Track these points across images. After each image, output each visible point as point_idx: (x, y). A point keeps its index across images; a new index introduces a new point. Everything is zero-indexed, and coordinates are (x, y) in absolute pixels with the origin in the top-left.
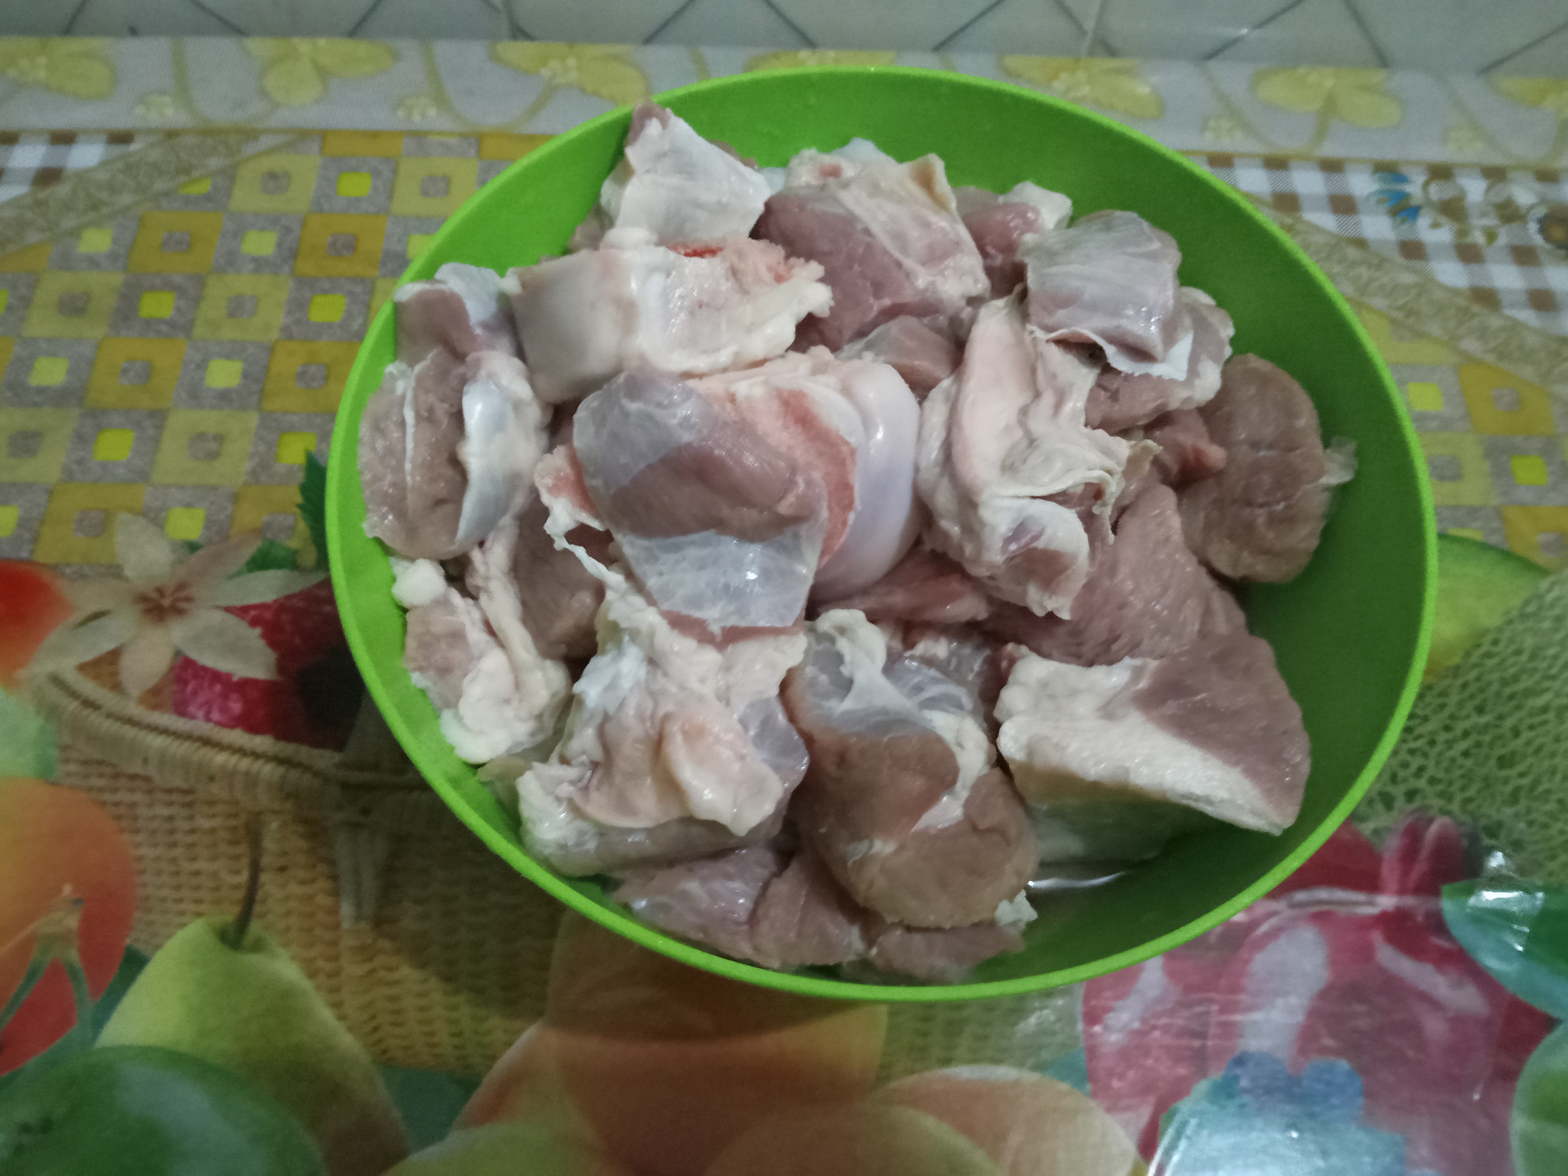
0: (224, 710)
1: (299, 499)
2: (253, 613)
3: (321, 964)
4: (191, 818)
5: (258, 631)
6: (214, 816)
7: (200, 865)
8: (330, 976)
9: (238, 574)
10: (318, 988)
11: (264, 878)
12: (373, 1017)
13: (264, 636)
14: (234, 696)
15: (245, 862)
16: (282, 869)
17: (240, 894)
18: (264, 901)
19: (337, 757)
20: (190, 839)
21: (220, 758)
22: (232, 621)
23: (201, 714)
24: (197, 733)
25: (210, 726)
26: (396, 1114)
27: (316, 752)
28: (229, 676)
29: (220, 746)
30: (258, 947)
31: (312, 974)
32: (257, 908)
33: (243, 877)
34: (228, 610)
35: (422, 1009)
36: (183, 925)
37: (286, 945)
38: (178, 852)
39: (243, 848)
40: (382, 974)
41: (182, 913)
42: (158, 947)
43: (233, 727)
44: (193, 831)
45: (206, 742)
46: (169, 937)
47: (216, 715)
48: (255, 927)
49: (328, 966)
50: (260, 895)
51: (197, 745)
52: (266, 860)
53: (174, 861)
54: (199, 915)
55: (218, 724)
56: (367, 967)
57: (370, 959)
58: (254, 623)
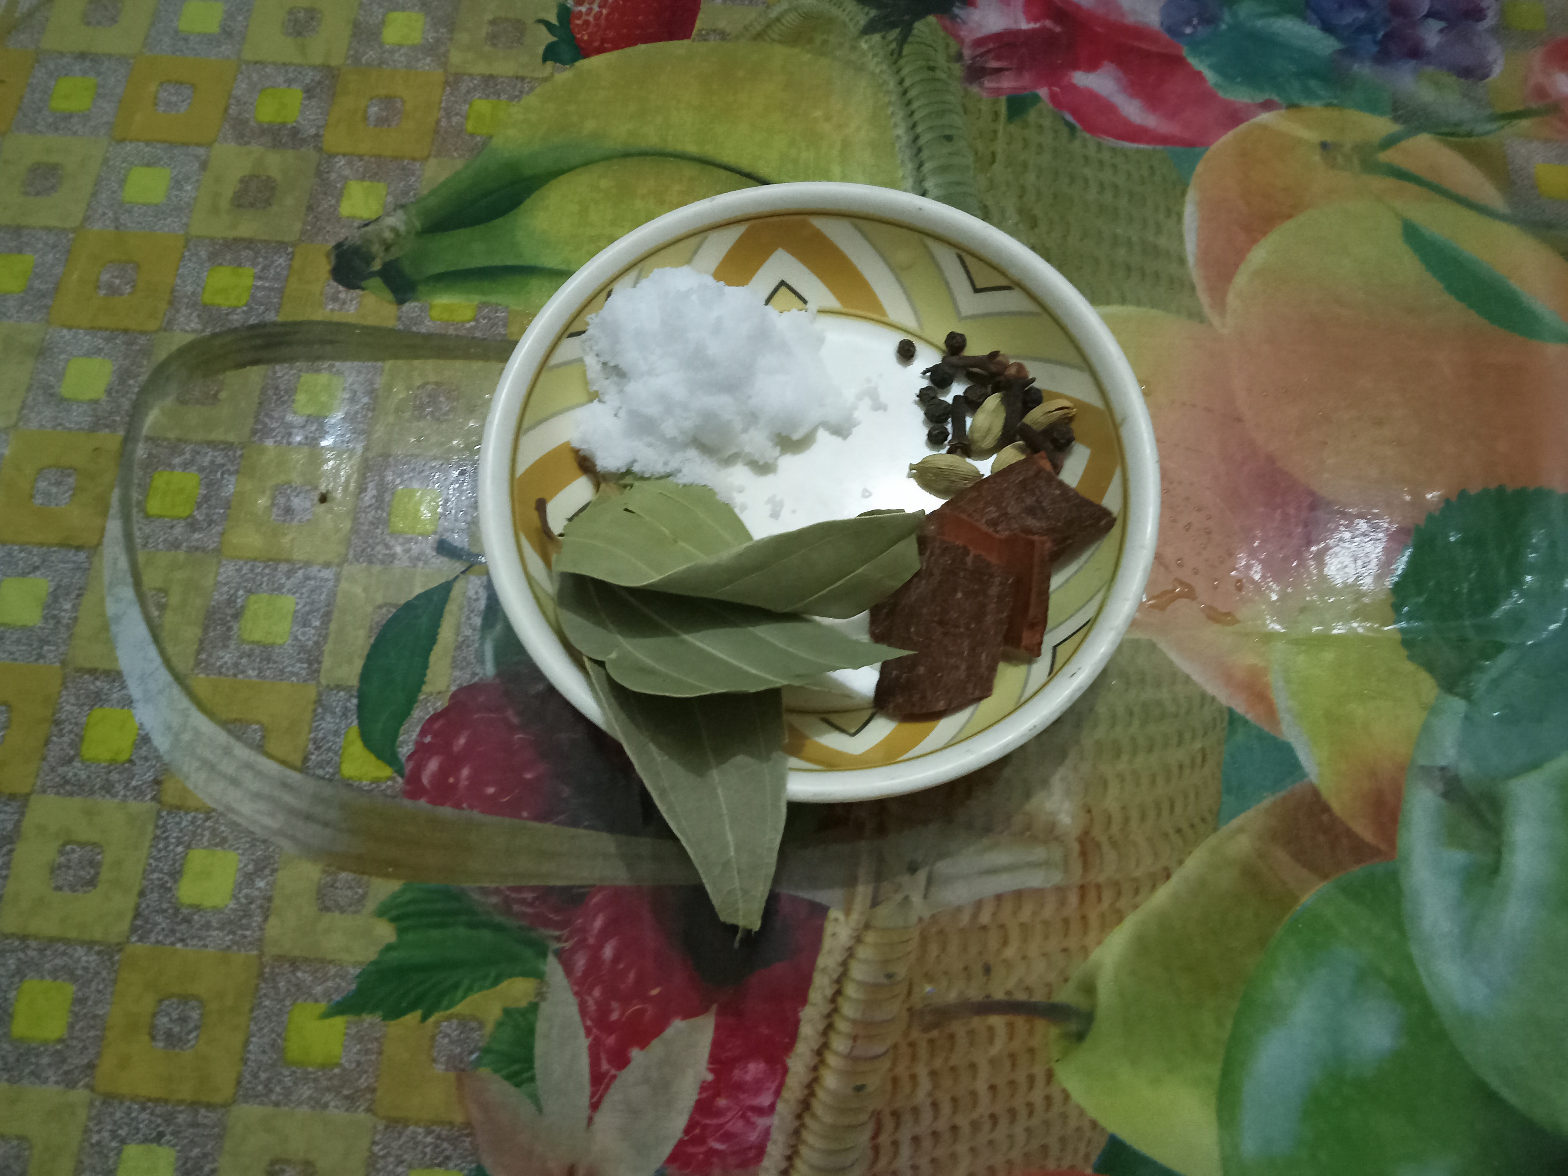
0: (757, 1088)
1: (412, 1018)
2: (605, 1066)
3: (1105, 905)
4: (915, 1110)
5: (635, 1053)
6: (913, 1077)
7: (981, 1086)
8: (1119, 894)
9: (535, 1099)
10: (1136, 907)
11: (999, 995)
12: (1166, 835)
13: (643, 1044)
14: (737, 1074)
15: (976, 1022)
16: (987, 970)
17: (1020, 1022)
18: (1028, 989)
19: (835, 913)
20: (946, 1108)
21: (830, 1080)
22: (614, 1096)
23: (762, 1122)
24: (791, 1124)
25: (780, 1106)
26: (1269, 800)
27: (828, 943)
28: (704, 1087)
29: (811, 1086)
30: (1089, 988)
31: (1119, 917)
32: (1039, 997)
33: (997, 1021)
34: (595, 1106)
35: (1153, 781)
36: (1067, 1096)
37: (1085, 951)
38: (963, 1121)
39: (958, 1028)
40: (1115, 829)
41: (1048, 1099)
42: (1094, 1124)
43: (785, 1070)
44: (935, 1105)
45: (805, 1105)
46: (1082, 1113)
47: (765, 1100)
48: (1066, 995)
49: (1108, 896)
50: (1021, 996)
51: (808, 1120)
52: (975, 994)
53: (975, 1126)
54: (1050, 1076)
55: (778, 1093)
56: (1106, 848)
57: (1098, 845)
58: (621, 1061)
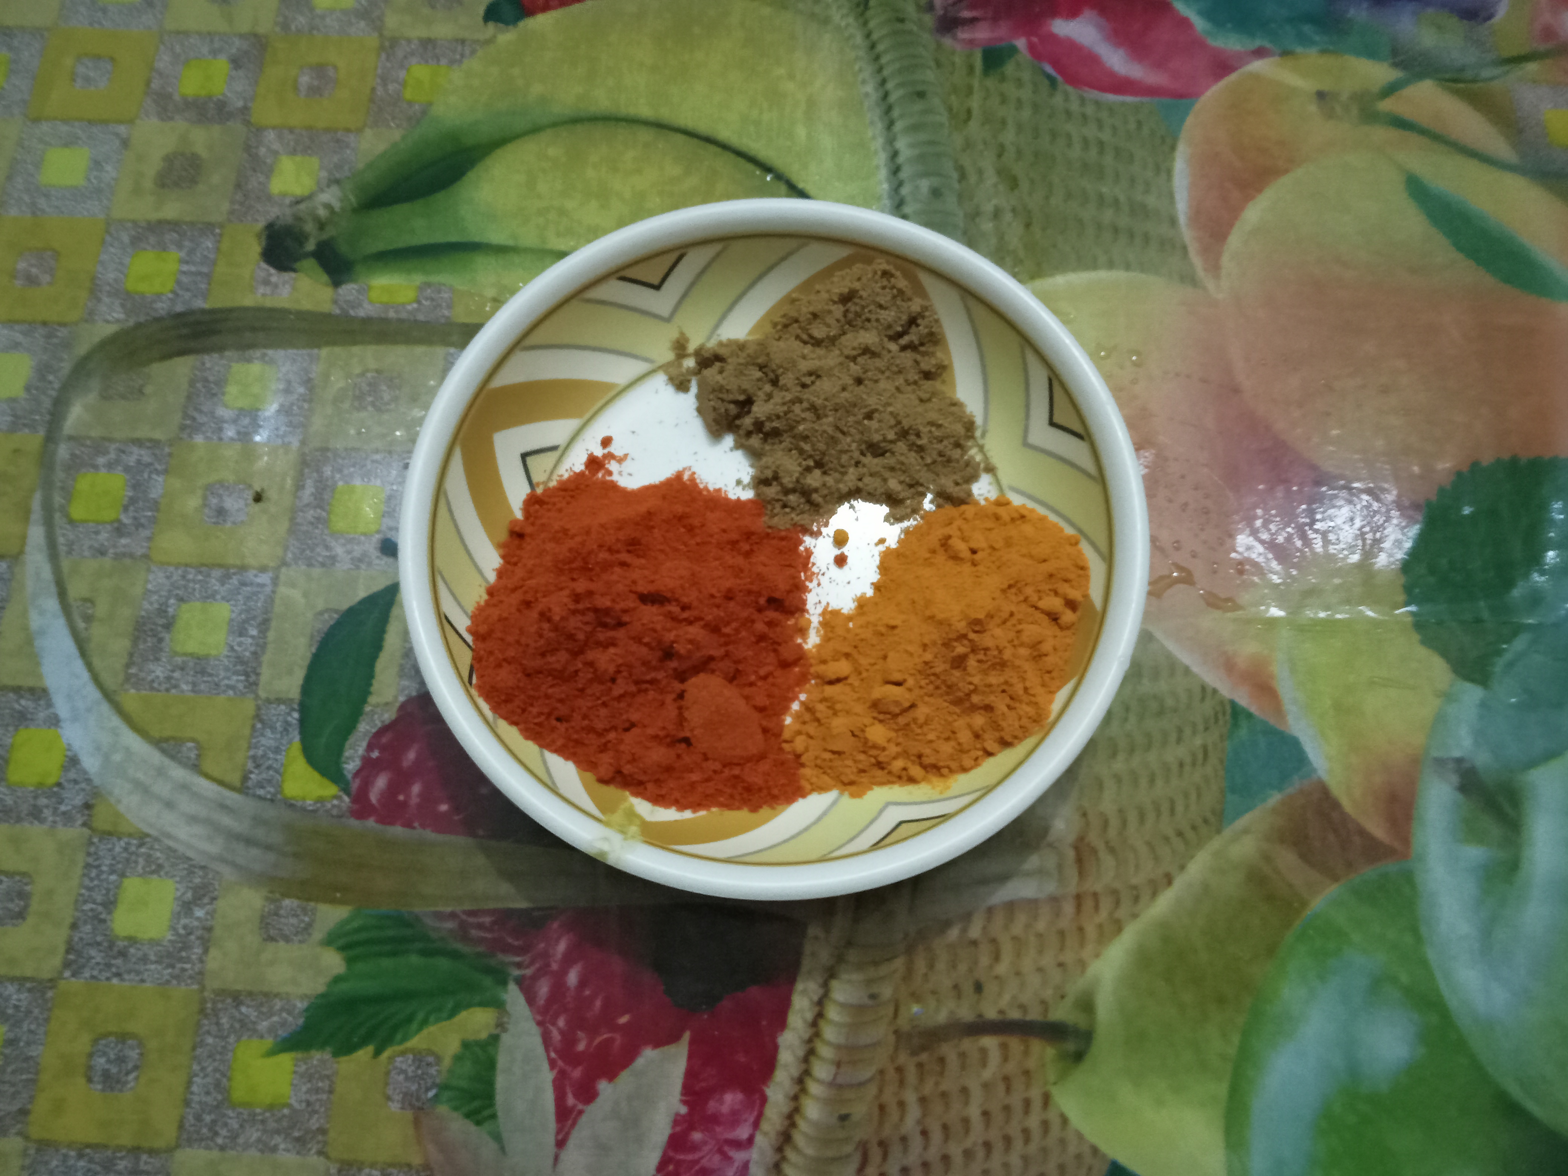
0: (735, 1119)
1: (364, 1054)
2: (571, 1100)
3: (1103, 914)
4: (904, 1139)
5: (603, 1086)
6: (902, 1105)
7: (974, 1112)
8: (1117, 903)
9: (497, 1137)
10: (1135, 916)
11: (991, 1013)
12: (1167, 839)
13: (611, 1076)
14: (712, 1106)
15: (968, 1044)
16: (978, 988)
17: (1015, 1043)
18: (1023, 1007)
19: (814, 931)
20: (936, 1135)
21: (812, 1110)
22: (580, 1134)
23: (739, 1156)
24: (771, 1157)
25: (759, 1139)
26: (1275, 798)
28: (677, 1121)
29: (792, 1117)
30: (1087, 1005)
31: (1118, 927)
32: (1034, 1015)
33: (990, 1042)
34: (561, 1144)
35: (1152, 780)
36: (1064, 1121)
37: (1082, 965)
38: (955, 1150)
39: (948, 1050)
41: (1045, 1125)
42: (1095, 1150)
43: (764, 1100)
44: (924, 1133)
45: (786, 1138)
46: (1080, 1136)
47: (743, 1133)
48: (1061, 1013)
49: (1106, 904)
50: (1015, 1015)
51: (790, 1154)
52: (966, 1014)
53: (968, 1154)
54: (1047, 1099)
55: (756, 1125)
56: (1103, 854)
57: (1094, 851)
58: (588, 1094)
